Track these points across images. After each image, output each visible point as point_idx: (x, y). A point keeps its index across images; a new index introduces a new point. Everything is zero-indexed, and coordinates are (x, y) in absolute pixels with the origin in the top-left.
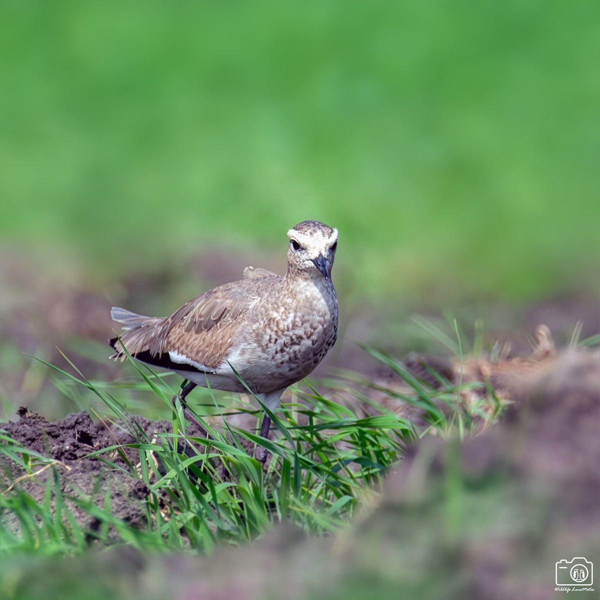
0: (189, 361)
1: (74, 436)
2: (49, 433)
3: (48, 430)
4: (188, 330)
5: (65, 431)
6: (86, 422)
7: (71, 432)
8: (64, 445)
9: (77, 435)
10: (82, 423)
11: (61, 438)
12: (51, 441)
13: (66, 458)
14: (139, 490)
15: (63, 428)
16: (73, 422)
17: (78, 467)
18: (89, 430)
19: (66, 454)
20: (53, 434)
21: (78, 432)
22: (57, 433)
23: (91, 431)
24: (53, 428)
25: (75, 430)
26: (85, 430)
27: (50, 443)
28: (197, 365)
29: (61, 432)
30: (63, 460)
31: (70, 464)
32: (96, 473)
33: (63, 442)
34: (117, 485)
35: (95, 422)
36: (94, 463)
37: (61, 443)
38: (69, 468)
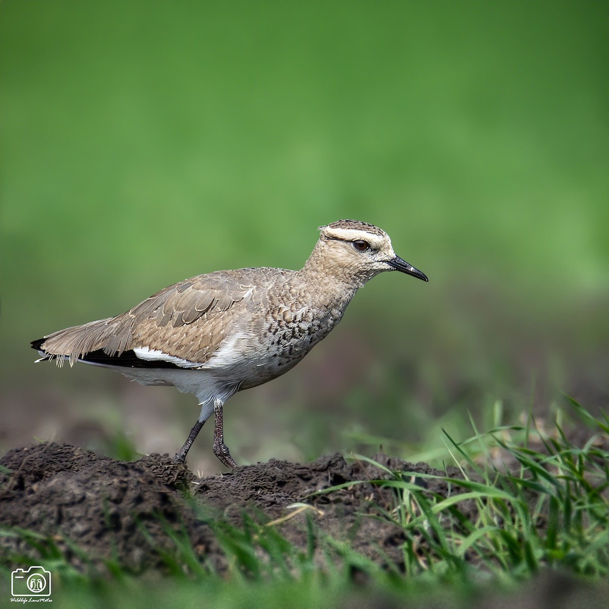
0: (166, 357)
1: (327, 478)
2: (300, 476)
3: (299, 473)
4: (163, 324)
5: (317, 473)
6: (339, 463)
7: (324, 474)
8: (316, 489)
9: (330, 477)
10: (334, 465)
11: (313, 481)
12: (302, 483)
13: (319, 502)
14: (396, 536)
15: (315, 470)
16: (326, 463)
17: (331, 512)
18: (343, 472)
19: (319, 499)
20: (305, 477)
21: (331, 475)
22: (309, 475)
23: (345, 473)
24: (305, 470)
25: (327, 472)
26: (338, 472)
27: (301, 486)
28: (176, 361)
29: (314, 474)
30: (315, 505)
31: (322, 508)
32: (350, 518)
33: (315, 485)
34: (372, 530)
35: (349, 464)
36: (349, 507)
37: (312, 487)
38: (322, 513)
